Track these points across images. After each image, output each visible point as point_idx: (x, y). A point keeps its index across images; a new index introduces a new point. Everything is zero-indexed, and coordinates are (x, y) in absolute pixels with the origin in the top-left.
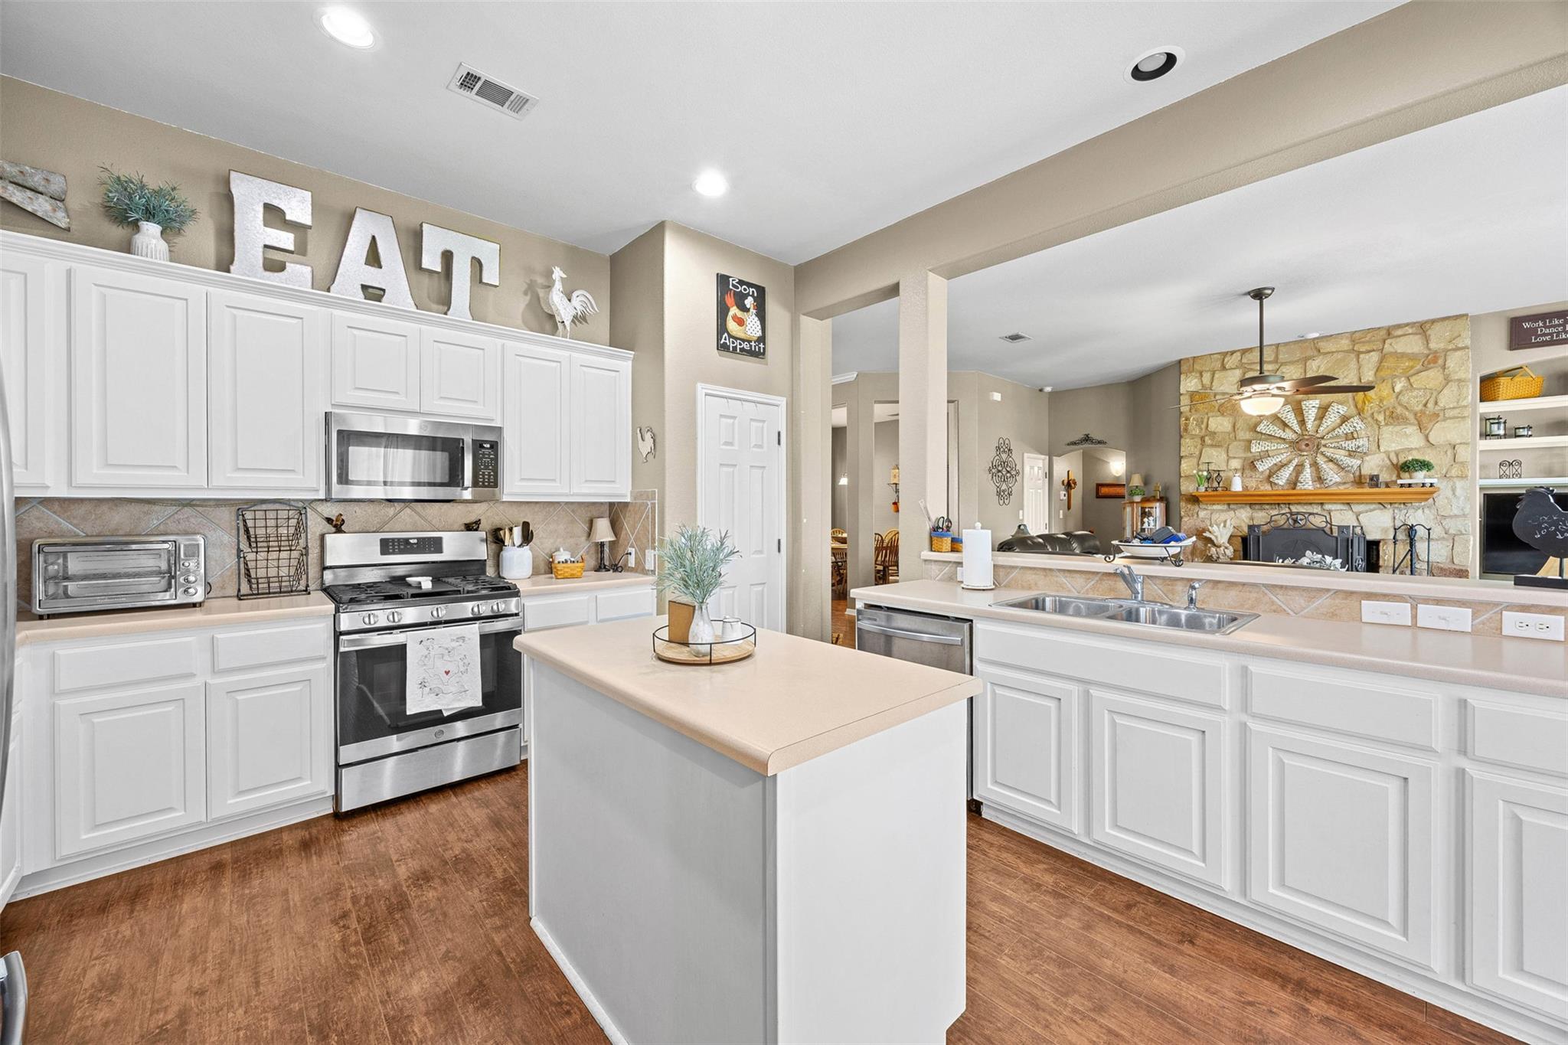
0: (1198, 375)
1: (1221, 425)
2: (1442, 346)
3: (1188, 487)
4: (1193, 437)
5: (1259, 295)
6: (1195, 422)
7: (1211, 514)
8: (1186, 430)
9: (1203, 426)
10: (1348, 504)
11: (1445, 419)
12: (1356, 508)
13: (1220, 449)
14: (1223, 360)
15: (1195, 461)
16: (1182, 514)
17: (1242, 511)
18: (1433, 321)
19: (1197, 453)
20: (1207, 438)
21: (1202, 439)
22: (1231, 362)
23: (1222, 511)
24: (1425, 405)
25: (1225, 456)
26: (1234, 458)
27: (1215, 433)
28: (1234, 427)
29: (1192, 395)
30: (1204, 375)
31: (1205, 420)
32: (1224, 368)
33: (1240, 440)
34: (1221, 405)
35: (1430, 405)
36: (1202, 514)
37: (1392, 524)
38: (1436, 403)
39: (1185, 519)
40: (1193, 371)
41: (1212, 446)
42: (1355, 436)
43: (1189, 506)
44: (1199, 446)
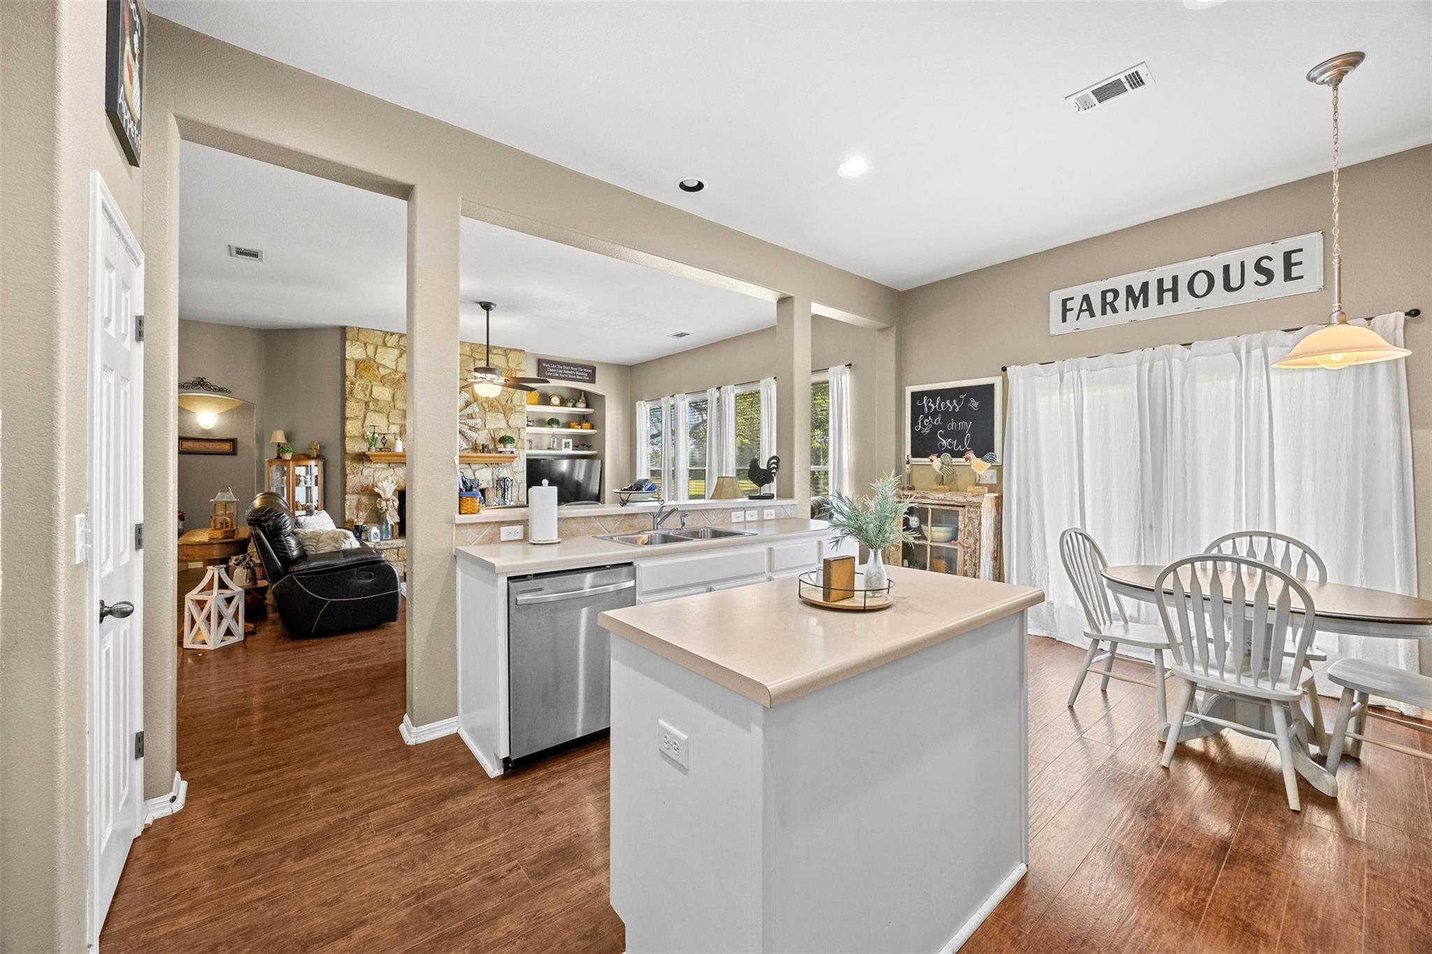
0: (362, 345)
1: (383, 394)
2: (514, 366)
3: (353, 447)
4: (357, 401)
5: (487, 306)
6: (360, 388)
7: (374, 472)
8: (351, 393)
9: (368, 393)
10: (469, 464)
11: (515, 412)
12: (474, 467)
13: (382, 415)
14: (385, 338)
15: (360, 423)
16: (348, 471)
17: (400, 469)
18: (511, 350)
19: (362, 416)
20: (371, 404)
21: (367, 404)
22: (392, 341)
23: (384, 469)
24: (507, 401)
25: (386, 421)
26: (394, 424)
27: (378, 400)
28: (393, 397)
29: (357, 363)
30: (368, 347)
31: (370, 388)
32: (385, 345)
33: (398, 409)
34: (383, 377)
35: (509, 402)
36: (366, 472)
37: (491, 477)
38: (512, 401)
39: (349, 477)
40: (358, 340)
41: (375, 411)
42: (474, 416)
43: (354, 465)
44: (364, 410)
